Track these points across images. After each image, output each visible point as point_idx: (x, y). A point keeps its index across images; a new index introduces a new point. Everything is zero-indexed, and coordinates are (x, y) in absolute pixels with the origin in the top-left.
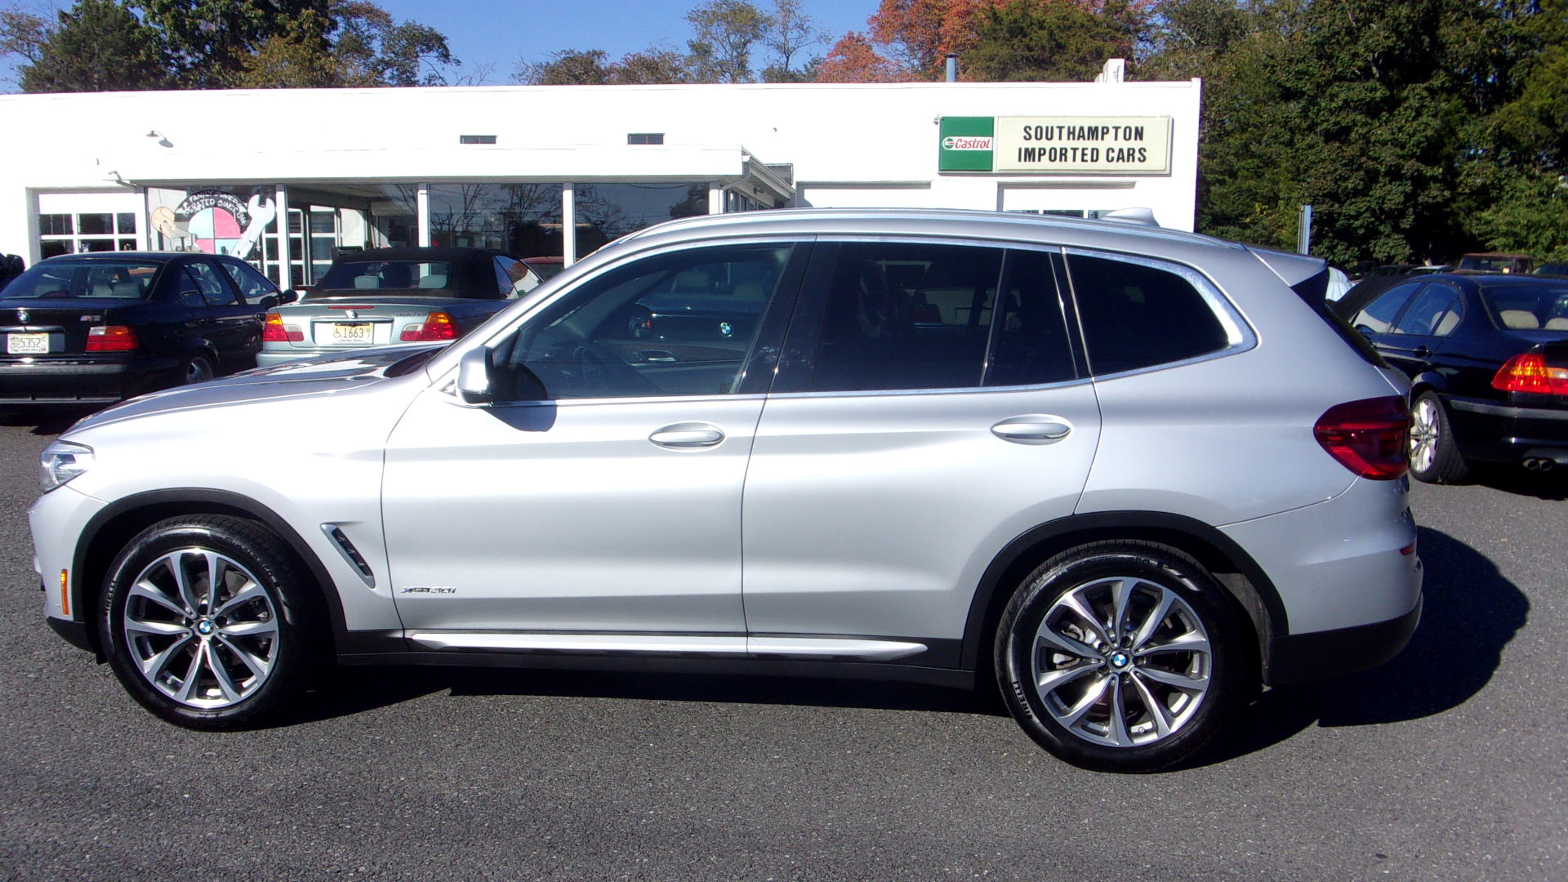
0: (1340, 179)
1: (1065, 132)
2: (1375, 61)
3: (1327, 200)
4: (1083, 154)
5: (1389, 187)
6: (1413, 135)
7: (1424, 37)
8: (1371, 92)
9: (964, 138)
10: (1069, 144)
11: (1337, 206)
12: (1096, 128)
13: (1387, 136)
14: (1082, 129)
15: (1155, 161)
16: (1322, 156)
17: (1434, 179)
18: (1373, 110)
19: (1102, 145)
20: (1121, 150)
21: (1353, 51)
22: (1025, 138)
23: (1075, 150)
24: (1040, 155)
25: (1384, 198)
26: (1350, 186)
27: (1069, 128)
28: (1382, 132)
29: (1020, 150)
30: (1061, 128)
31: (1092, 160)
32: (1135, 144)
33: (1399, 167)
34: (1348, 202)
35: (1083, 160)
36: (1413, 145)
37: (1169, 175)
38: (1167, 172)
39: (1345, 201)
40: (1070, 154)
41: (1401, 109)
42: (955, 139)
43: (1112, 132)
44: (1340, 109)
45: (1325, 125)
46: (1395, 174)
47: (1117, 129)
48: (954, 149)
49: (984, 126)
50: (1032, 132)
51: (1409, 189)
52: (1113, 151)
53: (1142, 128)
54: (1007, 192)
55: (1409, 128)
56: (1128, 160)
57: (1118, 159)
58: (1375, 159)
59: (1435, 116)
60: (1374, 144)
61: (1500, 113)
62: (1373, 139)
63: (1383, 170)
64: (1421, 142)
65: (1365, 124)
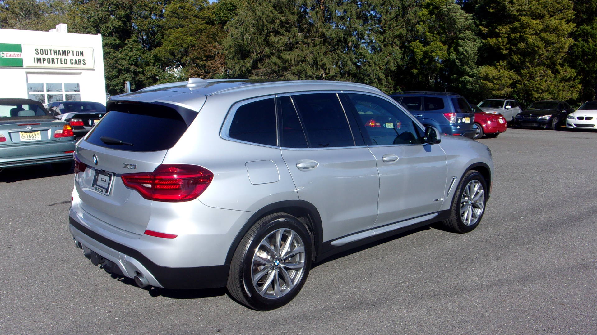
1: (52, 52)
2: (113, 30)
4: (61, 61)
5: (126, 75)
6: (131, 57)
7: (127, 23)
8: (114, 41)
9: (9, 53)
10: (55, 57)
11: (109, 81)
12: (65, 51)
13: (122, 57)
14: (59, 51)
15: (89, 65)
17: (139, 72)
18: (116, 47)
19: (69, 57)
20: (76, 60)
21: (107, 26)
22: (36, 53)
23: (57, 59)
24: (43, 61)
26: (114, 74)
27: (54, 50)
28: (120, 56)
29: (35, 58)
30: (51, 50)
31: (65, 63)
32: (81, 58)
33: (129, 68)
34: (113, 80)
35: (61, 63)
36: (132, 60)
37: (94, 70)
38: (94, 69)
39: (112, 80)
40: (56, 61)
41: (125, 47)
42: (5, 53)
43: (71, 52)
46: (128, 71)
47: (73, 51)
48: (5, 57)
49: (17, 48)
50: (39, 51)
51: (133, 76)
52: (73, 60)
53: (83, 52)
54: (28, 75)
55: (130, 54)
56: (79, 64)
57: (75, 63)
58: (120, 65)
59: (137, 50)
60: (119, 59)
61: (155, 51)
62: (118, 58)
63: (123, 68)
64: (134, 60)
65: (114, 52)
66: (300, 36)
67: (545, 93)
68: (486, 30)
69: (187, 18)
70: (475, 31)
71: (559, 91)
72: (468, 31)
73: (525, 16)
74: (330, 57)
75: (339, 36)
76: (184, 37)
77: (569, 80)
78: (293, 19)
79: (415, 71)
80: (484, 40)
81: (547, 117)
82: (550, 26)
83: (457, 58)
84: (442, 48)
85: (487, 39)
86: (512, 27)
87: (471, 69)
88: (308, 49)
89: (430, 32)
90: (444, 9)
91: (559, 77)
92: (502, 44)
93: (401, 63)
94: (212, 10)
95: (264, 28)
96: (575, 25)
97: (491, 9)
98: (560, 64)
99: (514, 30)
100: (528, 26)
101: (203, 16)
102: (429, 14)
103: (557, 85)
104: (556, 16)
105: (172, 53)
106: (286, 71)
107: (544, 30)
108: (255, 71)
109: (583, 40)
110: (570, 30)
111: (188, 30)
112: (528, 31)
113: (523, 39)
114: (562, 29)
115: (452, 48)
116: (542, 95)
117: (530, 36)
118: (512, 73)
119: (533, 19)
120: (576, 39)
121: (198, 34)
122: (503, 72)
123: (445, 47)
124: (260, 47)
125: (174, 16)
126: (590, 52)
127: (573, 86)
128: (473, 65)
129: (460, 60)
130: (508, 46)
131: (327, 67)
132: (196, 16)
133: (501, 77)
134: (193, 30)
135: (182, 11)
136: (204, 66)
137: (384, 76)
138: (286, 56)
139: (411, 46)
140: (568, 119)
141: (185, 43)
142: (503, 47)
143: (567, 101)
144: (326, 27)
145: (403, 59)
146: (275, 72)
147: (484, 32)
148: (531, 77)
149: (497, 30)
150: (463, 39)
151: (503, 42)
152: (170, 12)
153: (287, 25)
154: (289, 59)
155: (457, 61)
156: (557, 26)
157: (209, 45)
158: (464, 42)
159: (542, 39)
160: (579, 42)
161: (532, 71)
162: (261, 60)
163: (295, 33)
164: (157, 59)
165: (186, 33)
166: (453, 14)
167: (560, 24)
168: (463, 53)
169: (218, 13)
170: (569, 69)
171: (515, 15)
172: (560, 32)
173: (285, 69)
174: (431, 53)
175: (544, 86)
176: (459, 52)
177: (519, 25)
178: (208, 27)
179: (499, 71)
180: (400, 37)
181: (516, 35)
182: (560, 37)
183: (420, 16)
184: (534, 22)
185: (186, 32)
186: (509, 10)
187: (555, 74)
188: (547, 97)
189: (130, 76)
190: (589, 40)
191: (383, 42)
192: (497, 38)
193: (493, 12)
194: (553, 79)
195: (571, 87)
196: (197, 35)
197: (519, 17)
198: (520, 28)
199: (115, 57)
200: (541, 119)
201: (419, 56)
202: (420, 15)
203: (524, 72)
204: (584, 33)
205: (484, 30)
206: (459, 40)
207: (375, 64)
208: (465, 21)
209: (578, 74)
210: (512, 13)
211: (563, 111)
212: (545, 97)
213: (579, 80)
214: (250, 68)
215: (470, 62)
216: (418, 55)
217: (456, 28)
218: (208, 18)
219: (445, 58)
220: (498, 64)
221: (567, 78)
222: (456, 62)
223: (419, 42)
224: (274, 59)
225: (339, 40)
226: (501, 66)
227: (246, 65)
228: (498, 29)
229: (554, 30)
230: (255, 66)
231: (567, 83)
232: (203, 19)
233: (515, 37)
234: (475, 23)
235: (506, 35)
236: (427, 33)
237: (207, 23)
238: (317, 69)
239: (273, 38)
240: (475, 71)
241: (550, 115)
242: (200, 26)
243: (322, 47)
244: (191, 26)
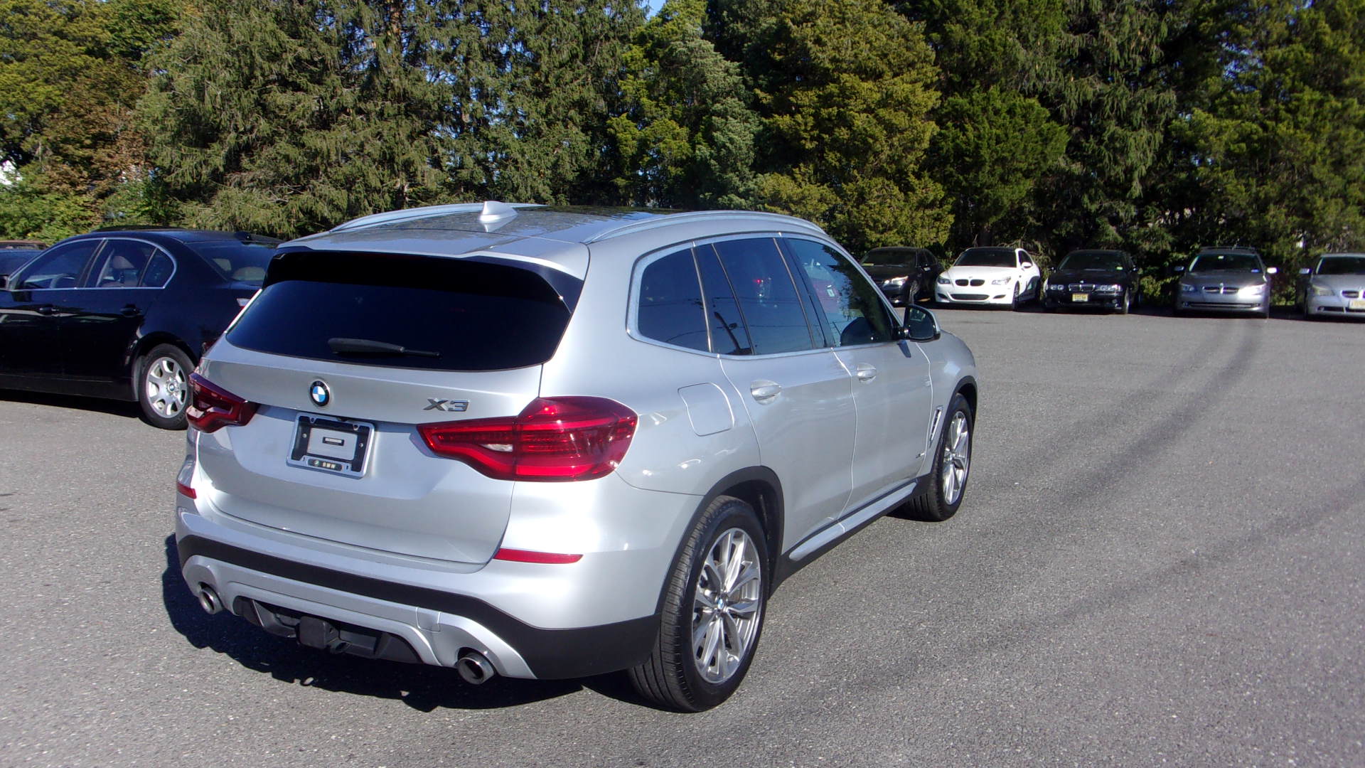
66: (347, 95)
67: (889, 232)
68: (769, 97)
69: (34, 36)
70: (746, 98)
71: (915, 227)
72: (733, 97)
73: (845, 71)
74: (424, 146)
75: (443, 97)
76: (29, 86)
77: (932, 205)
79: (620, 181)
80: (766, 118)
81: (900, 281)
82: (894, 95)
83: (711, 155)
84: (678, 133)
85: (772, 117)
86: (821, 93)
87: (741, 179)
88: (369, 126)
89: (649, 97)
90: (680, 49)
91: (914, 199)
92: (803, 128)
93: (585, 164)
94: (100, 18)
95: (255, 72)
96: (939, 94)
97: (776, 54)
98: (914, 173)
99: (826, 101)
100: (854, 94)
101: (79, 34)
102: (645, 57)
103: (911, 216)
104: (905, 75)
106: (314, 177)
107: (883, 103)
108: (235, 177)
109: (955, 126)
110: (930, 104)
111: (39, 69)
112: (852, 103)
113: (844, 121)
114: (916, 102)
115: (700, 134)
116: (883, 237)
117: (857, 114)
118: (825, 190)
119: (863, 80)
120: (940, 123)
121: (68, 80)
122: (807, 187)
123: (684, 131)
124: (245, 117)
126: (969, 150)
127: (938, 218)
128: (747, 170)
129: (718, 159)
130: (816, 133)
131: (416, 170)
132: (60, 34)
133: (804, 198)
134: (52, 69)
135: (20, 19)
136: (87, 161)
137: (550, 191)
138: (314, 140)
139: (610, 126)
140: (939, 285)
141: (31, 100)
142: (806, 135)
143: (930, 248)
144: (411, 77)
145: (590, 155)
147: (764, 101)
148: (861, 198)
149: (791, 98)
150: (723, 115)
151: (806, 124)
153: (312, 68)
154: (324, 149)
155: (713, 162)
156: (907, 96)
157: (100, 109)
158: (723, 120)
159: (880, 121)
160: (947, 128)
161: (862, 185)
162: (248, 149)
163: (335, 88)
165: (33, 76)
166: (699, 60)
167: (913, 92)
168: (724, 146)
169: (117, 28)
170: (931, 184)
171: (828, 69)
172: (914, 107)
173: (313, 172)
174: (654, 143)
175: (887, 218)
176: (715, 144)
177: (837, 91)
178: (93, 62)
179: (800, 186)
180: (581, 105)
181: (830, 109)
182: (913, 119)
183: (627, 61)
184: (866, 85)
185: (32, 73)
186: (815, 59)
187: (906, 194)
188: (893, 239)
190: (966, 126)
191: (544, 116)
192: (792, 115)
193: (781, 60)
194: (903, 203)
195: (936, 220)
196: (63, 83)
197: (835, 74)
198: (839, 97)
200: (890, 285)
201: (629, 149)
202: (626, 57)
203: (848, 188)
204: (956, 110)
205: (765, 98)
206: (714, 118)
208: (724, 78)
209: (949, 193)
210: (822, 65)
211: (926, 269)
212: (889, 240)
213: (950, 207)
214: (221, 169)
215: (739, 164)
216: (626, 145)
217: (706, 92)
218: (93, 38)
219: (686, 155)
220: (796, 170)
221: (930, 201)
222: (709, 165)
223: (628, 117)
224: (285, 147)
225: (443, 109)
226: (803, 175)
227: (209, 161)
228: (793, 96)
229: (900, 103)
230: (233, 162)
231: (928, 212)
232: (79, 41)
233: (829, 114)
234: (745, 82)
235: (812, 111)
236: (644, 100)
237: (89, 52)
238: (394, 174)
239: (279, 98)
240: (751, 185)
241: (906, 278)
242: (73, 60)
243: (403, 122)
244: (45, 58)
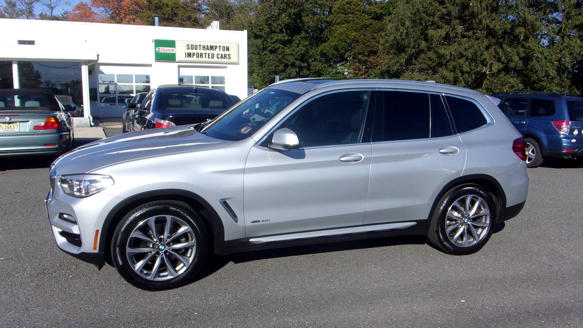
0: (277, 67)
1: (202, 47)
2: (284, 27)
3: (273, 73)
4: (209, 56)
5: (291, 70)
6: (298, 52)
7: (298, 20)
8: (284, 37)
9: (164, 48)
10: (204, 52)
12: (213, 46)
13: (290, 52)
14: (207, 46)
15: (234, 59)
16: (270, 59)
17: (304, 67)
18: (285, 43)
19: (215, 52)
20: (222, 55)
21: (278, 23)
22: (187, 49)
23: (205, 54)
24: (193, 55)
25: (290, 73)
26: (280, 69)
27: (203, 46)
28: (288, 51)
29: (186, 53)
30: (200, 46)
31: (212, 58)
32: (226, 52)
33: (295, 63)
35: (209, 58)
36: (298, 56)
37: (238, 64)
38: (238, 63)
40: (204, 55)
41: (293, 43)
42: (161, 48)
43: (218, 48)
44: (275, 42)
45: (270, 48)
46: (293, 65)
47: (220, 47)
48: (160, 52)
49: (171, 44)
50: (190, 47)
51: (298, 70)
52: (219, 55)
53: (229, 47)
54: (181, 69)
55: (296, 50)
56: (224, 58)
57: (221, 58)
58: (287, 60)
59: (303, 46)
60: (286, 55)
61: (322, 46)
62: (286, 53)
63: (290, 64)
64: (300, 55)
65: (283, 48)
66: (460, 29)
69: (353, 13)
74: (493, 52)
75: (505, 28)
78: (455, 11)
88: (467, 43)
94: (379, 4)
101: (370, 11)
105: (336, 49)
106: (441, 67)
108: (410, 67)
111: (354, 26)
124: (415, 41)
125: (341, 13)
134: (358, 26)
135: (349, 7)
136: (365, 62)
137: (556, 73)
138: (445, 51)
141: (349, 38)
146: (431, 68)
152: (338, 8)
153: (447, 17)
154: (445, 54)
157: (372, 40)
162: (416, 55)
163: (454, 26)
164: (323, 55)
165: (351, 29)
169: (388, 8)
173: (440, 64)
178: (374, 22)
189: (295, 70)
196: (362, 31)
199: (283, 52)
207: (546, 58)
214: (404, 64)
218: (375, 13)
224: (431, 54)
225: (505, 33)
227: (400, 61)
230: (409, 62)
232: (369, 14)
237: (372, 18)
239: (431, 32)
242: (366, 22)
243: (485, 40)
244: (356, 21)
